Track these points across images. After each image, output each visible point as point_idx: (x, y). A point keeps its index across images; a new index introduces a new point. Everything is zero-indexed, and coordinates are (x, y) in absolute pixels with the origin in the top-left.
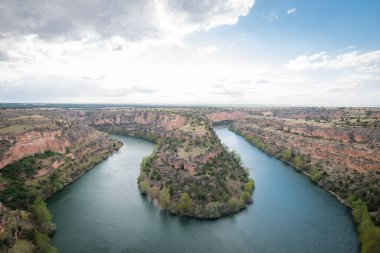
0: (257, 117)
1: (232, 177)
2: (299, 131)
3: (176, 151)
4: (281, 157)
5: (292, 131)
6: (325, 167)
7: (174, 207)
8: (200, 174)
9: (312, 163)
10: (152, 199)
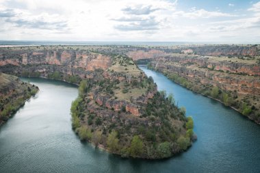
0: (177, 55)
1: (172, 116)
2: (224, 68)
3: (112, 93)
4: (209, 94)
5: (217, 68)
6: (253, 102)
7: (125, 151)
8: (145, 116)
9: (239, 99)
10: (97, 145)
